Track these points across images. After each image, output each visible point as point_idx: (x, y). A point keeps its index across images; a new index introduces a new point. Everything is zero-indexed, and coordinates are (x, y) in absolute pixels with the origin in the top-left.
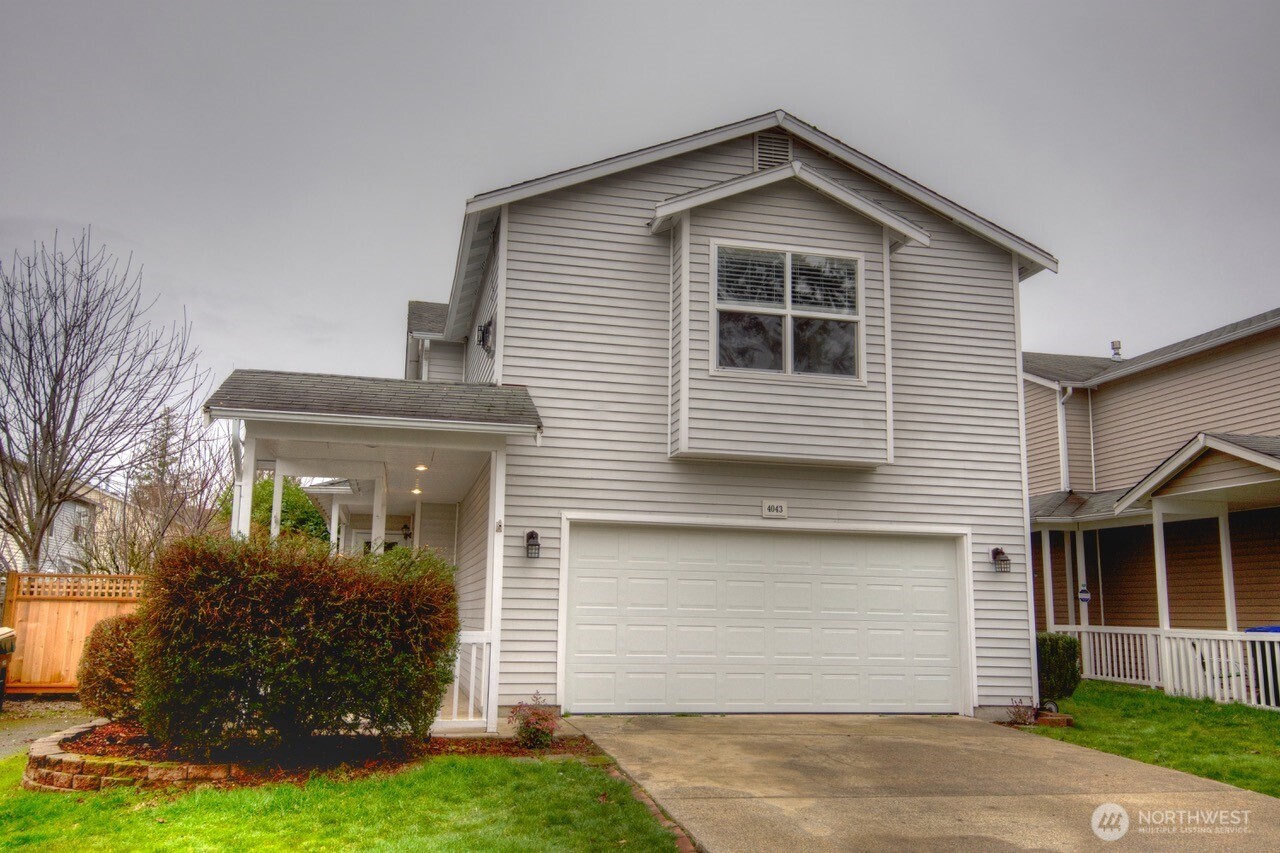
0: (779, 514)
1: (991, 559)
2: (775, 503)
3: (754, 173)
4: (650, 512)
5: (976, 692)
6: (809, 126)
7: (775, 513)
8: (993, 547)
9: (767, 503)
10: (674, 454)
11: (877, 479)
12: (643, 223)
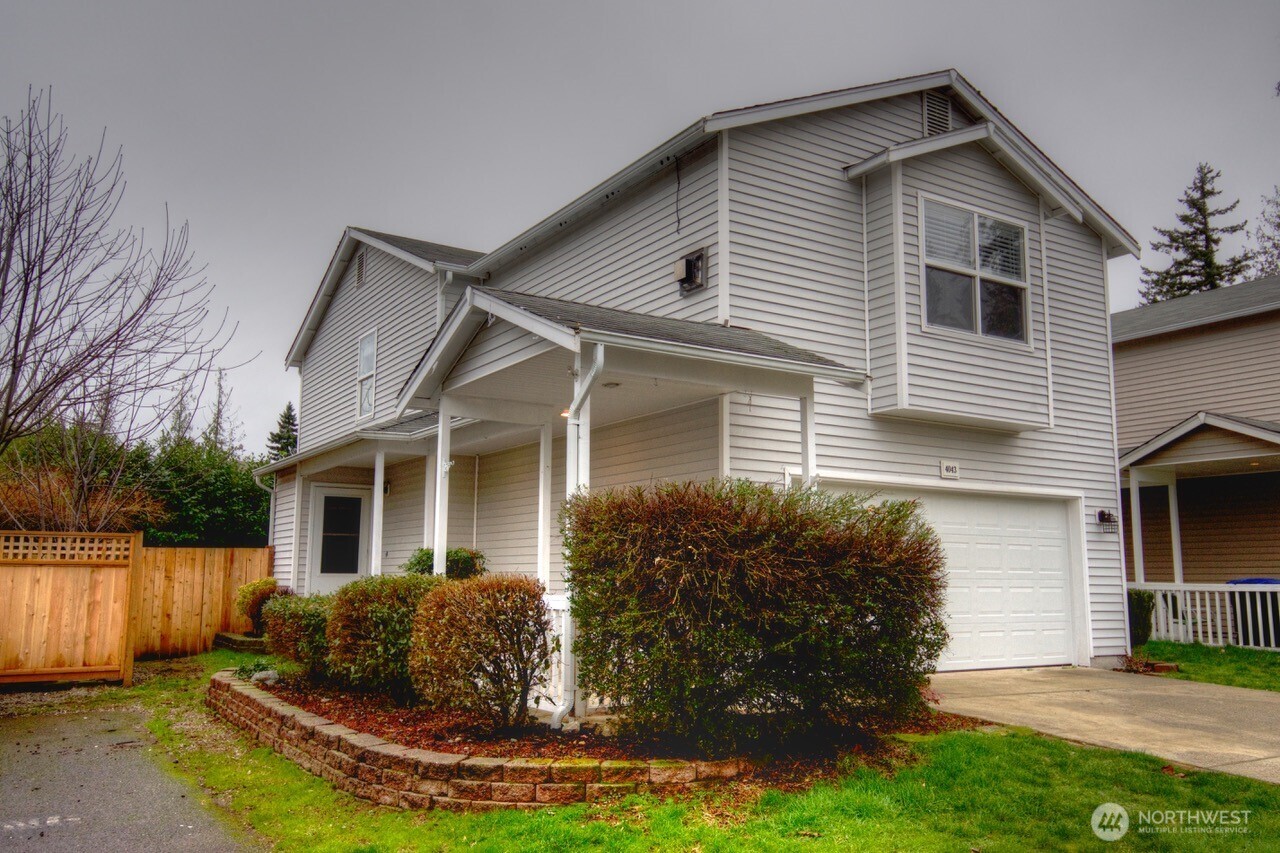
0: (953, 474)
1: (1098, 521)
2: (951, 464)
3: (923, 138)
4: (856, 469)
5: (1092, 644)
6: (974, 89)
7: (951, 474)
8: (1099, 510)
9: (946, 463)
10: (874, 412)
11: (1020, 443)
12: (839, 166)
